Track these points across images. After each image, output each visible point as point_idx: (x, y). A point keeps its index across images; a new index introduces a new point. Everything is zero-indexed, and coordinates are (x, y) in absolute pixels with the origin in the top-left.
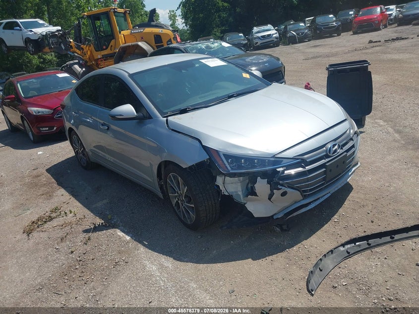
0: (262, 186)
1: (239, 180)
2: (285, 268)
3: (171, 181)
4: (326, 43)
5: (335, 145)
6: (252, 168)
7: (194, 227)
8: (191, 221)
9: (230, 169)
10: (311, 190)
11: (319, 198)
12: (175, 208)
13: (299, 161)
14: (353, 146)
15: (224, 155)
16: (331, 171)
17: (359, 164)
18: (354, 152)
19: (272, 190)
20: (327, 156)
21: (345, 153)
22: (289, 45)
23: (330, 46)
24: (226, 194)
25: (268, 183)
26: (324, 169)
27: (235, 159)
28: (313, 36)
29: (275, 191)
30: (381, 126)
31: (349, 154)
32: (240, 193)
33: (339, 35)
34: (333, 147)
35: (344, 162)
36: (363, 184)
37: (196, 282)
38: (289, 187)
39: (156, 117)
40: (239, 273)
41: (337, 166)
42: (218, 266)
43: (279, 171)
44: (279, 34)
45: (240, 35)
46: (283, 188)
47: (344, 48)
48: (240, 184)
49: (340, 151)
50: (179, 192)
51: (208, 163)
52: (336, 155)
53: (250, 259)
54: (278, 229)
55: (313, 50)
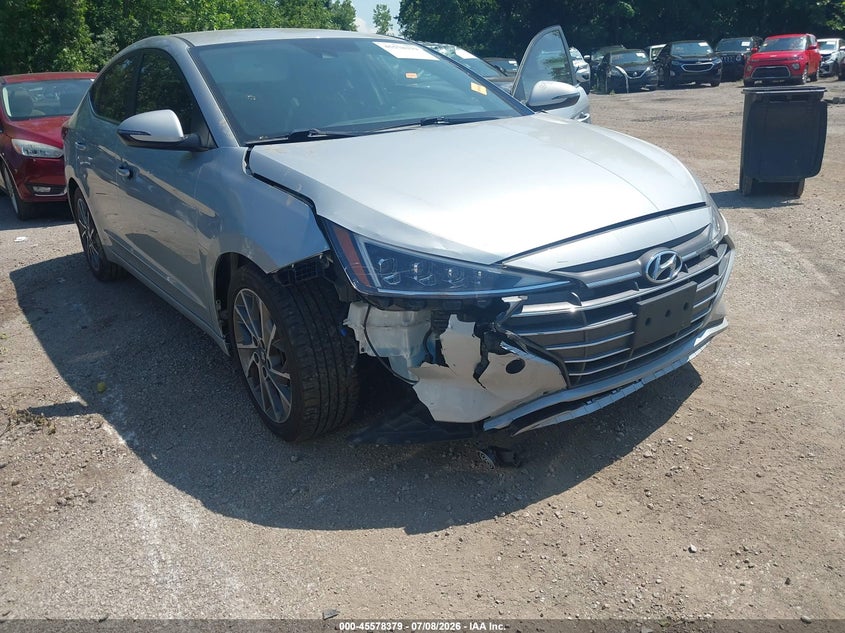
0: (459, 338)
1: (406, 321)
2: (490, 566)
3: (243, 309)
4: (685, 97)
5: (670, 256)
6: (436, 288)
7: (289, 433)
8: (283, 415)
9: (377, 283)
10: (590, 366)
11: (610, 392)
12: (250, 381)
13: (566, 284)
14: (714, 270)
15: (368, 246)
16: (648, 321)
17: (725, 323)
18: (715, 286)
19: (483, 354)
20: (642, 282)
21: (693, 283)
22: (608, 93)
23: (694, 102)
24: (371, 353)
25: (478, 332)
26: (630, 315)
27: (396, 260)
28: (660, 83)
29: (491, 356)
30: (786, 254)
31: (701, 287)
32: (406, 355)
33: (714, 84)
34: (662, 262)
35: (686, 307)
36: (729, 374)
37: (246, 576)
38: (532, 351)
39: (227, 143)
40: (364, 565)
41: (668, 313)
42: (318, 538)
43: (508, 304)
44: (592, 71)
45: (511, 62)
46: (514, 350)
47: (722, 108)
48: (406, 331)
49: (678, 275)
50: (259, 339)
51: (327, 265)
52: (667, 282)
53: (401, 530)
54: (488, 460)
55: (657, 106)
